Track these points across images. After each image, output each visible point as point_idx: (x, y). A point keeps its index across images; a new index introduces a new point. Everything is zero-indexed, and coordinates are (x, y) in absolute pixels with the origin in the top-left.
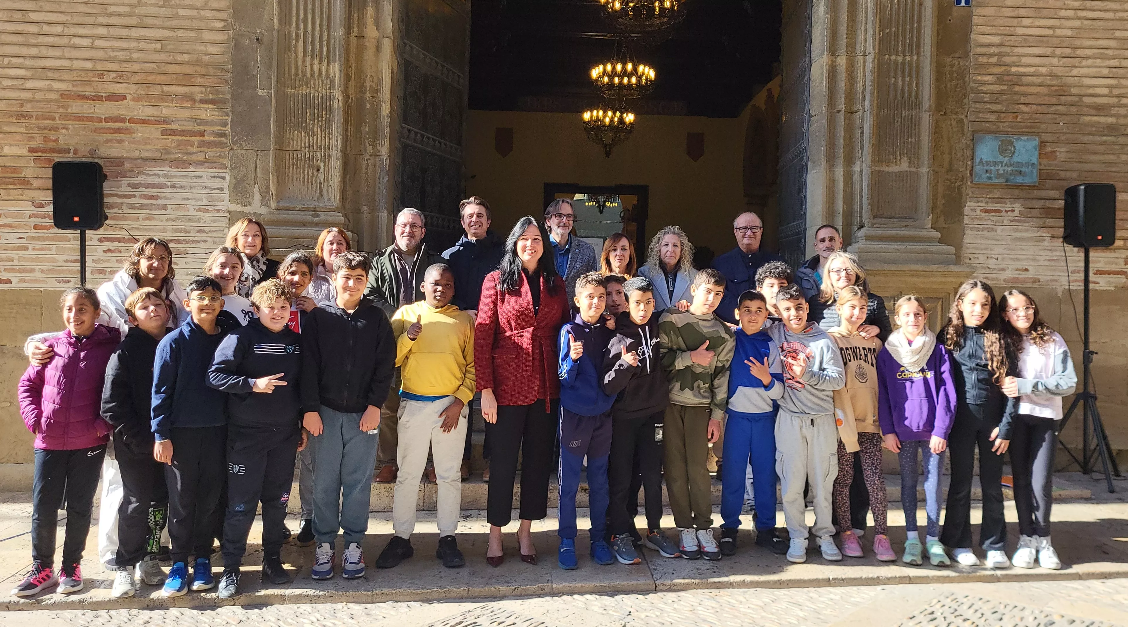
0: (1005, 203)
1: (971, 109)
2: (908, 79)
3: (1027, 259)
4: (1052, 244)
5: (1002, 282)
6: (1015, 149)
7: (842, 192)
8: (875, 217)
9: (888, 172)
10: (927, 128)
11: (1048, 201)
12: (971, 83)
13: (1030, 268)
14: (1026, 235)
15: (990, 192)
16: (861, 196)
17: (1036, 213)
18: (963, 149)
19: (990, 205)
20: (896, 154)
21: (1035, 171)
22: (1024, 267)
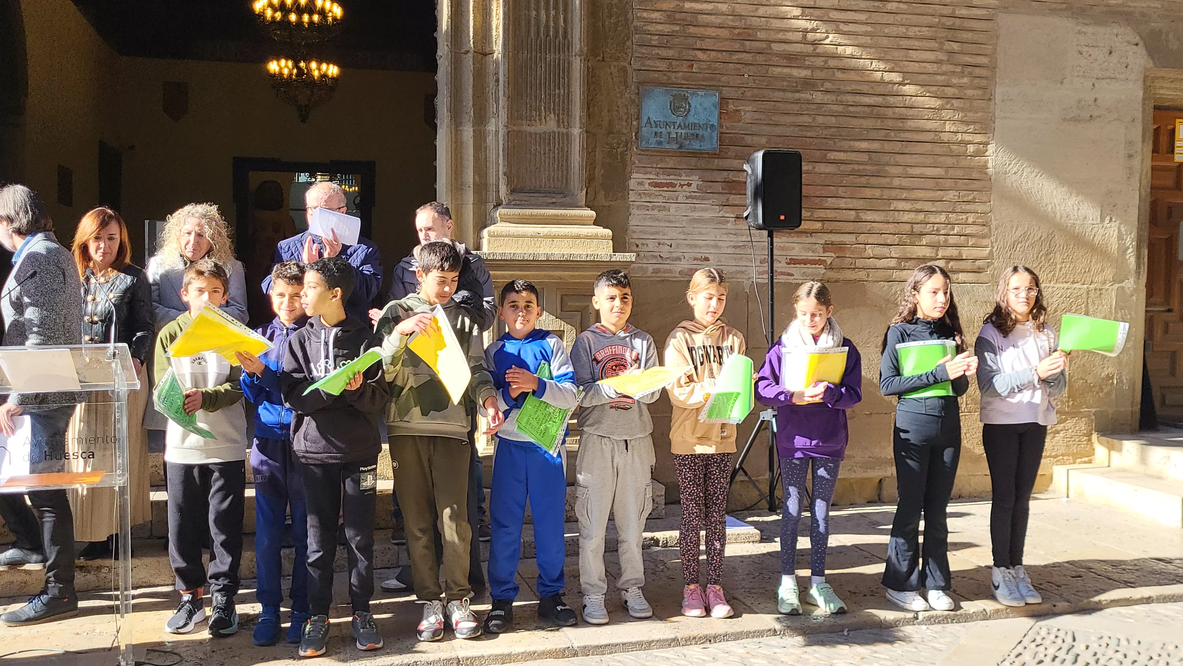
0: (680, 175)
1: (637, 55)
2: (552, 13)
3: (707, 246)
4: (737, 227)
5: (678, 275)
6: (690, 106)
7: (472, 158)
8: (513, 191)
9: (530, 133)
10: (578, 75)
11: (731, 173)
12: (635, 20)
13: (710, 257)
14: (707, 215)
15: (661, 161)
16: (498, 164)
17: (718, 187)
18: (626, 106)
19: (662, 177)
20: (540, 109)
21: (715, 134)
22: (703, 256)
